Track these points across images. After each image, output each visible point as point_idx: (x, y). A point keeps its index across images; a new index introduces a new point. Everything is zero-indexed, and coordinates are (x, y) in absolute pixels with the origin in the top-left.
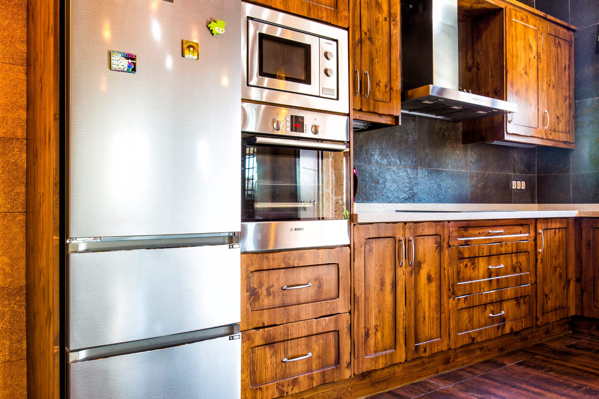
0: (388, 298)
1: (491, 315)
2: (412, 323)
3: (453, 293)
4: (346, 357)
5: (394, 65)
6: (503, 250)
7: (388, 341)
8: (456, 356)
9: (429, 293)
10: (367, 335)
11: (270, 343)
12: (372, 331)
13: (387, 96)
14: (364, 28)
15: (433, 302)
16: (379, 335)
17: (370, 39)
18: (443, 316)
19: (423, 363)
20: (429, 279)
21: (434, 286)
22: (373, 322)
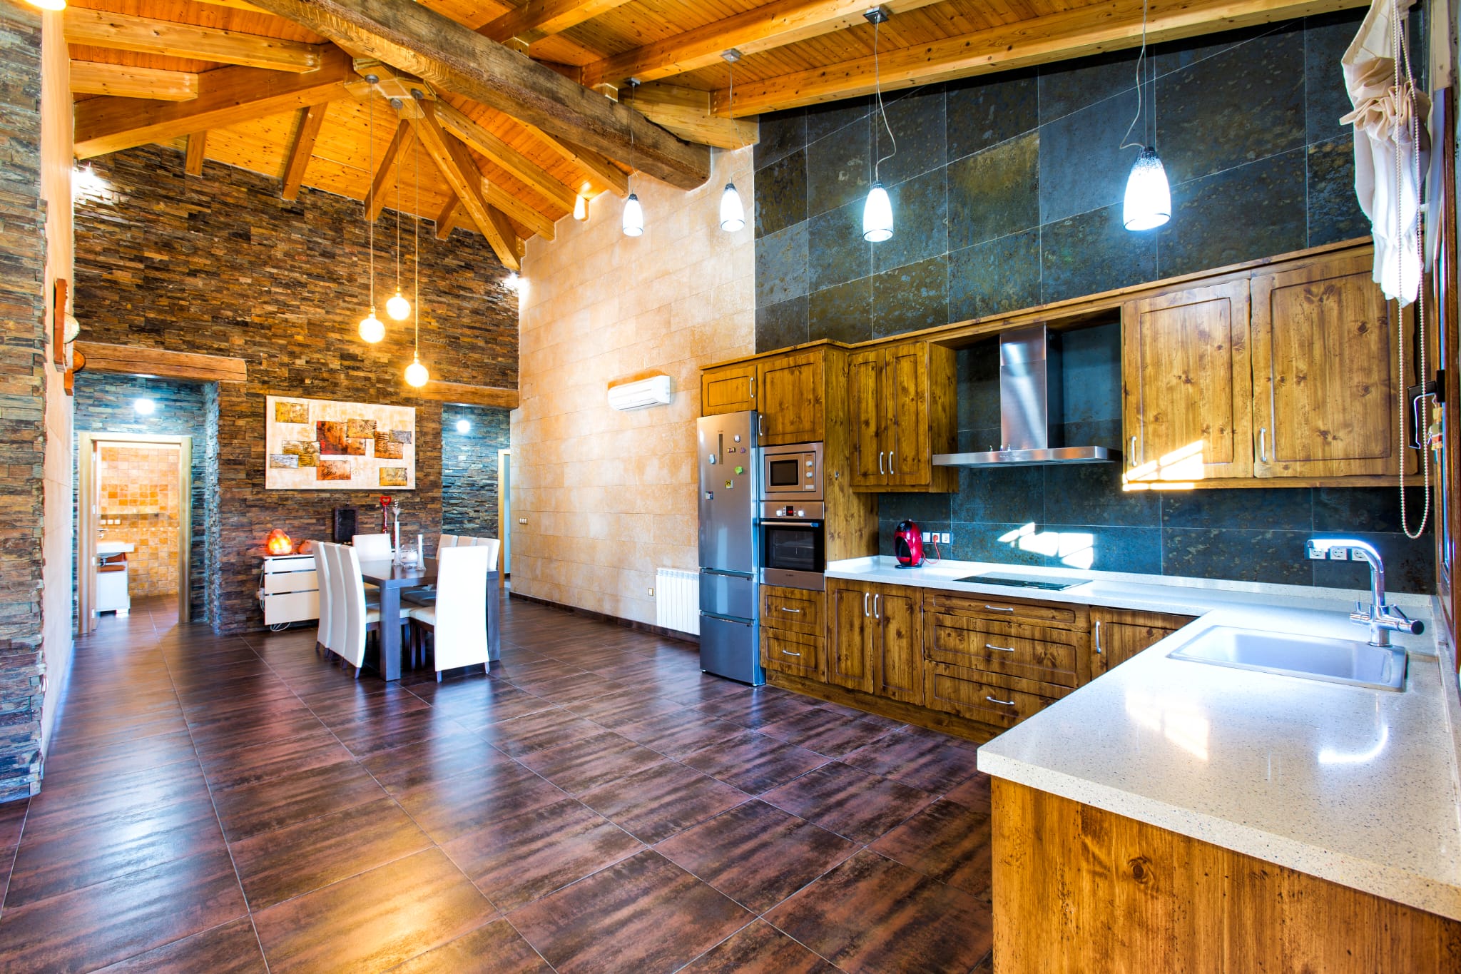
0: (857, 638)
1: (989, 698)
2: (880, 665)
3: (929, 656)
4: (823, 666)
5: (921, 438)
6: (1013, 631)
7: (857, 670)
8: (951, 723)
9: (900, 647)
10: (839, 659)
11: (777, 638)
12: (843, 658)
13: (915, 468)
14: (890, 415)
15: (904, 656)
16: (849, 663)
17: (896, 423)
18: (915, 672)
19: (908, 710)
20: (899, 634)
21: (904, 642)
22: (844, 652)
